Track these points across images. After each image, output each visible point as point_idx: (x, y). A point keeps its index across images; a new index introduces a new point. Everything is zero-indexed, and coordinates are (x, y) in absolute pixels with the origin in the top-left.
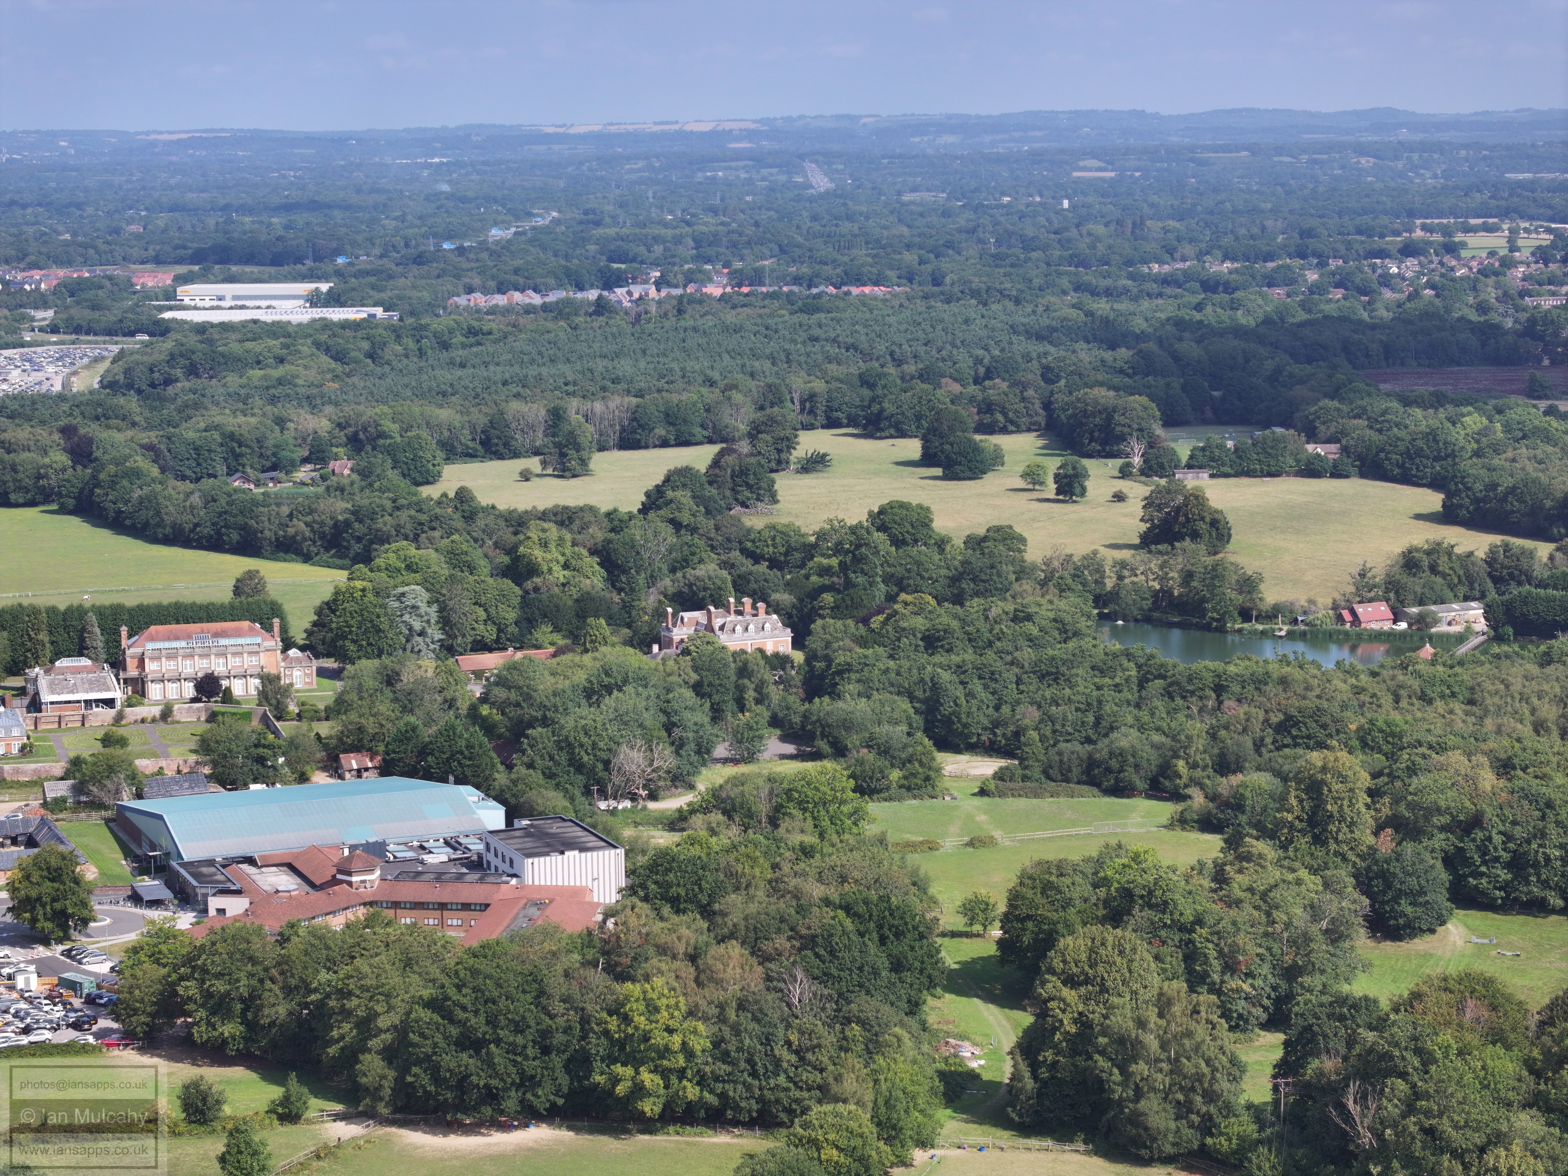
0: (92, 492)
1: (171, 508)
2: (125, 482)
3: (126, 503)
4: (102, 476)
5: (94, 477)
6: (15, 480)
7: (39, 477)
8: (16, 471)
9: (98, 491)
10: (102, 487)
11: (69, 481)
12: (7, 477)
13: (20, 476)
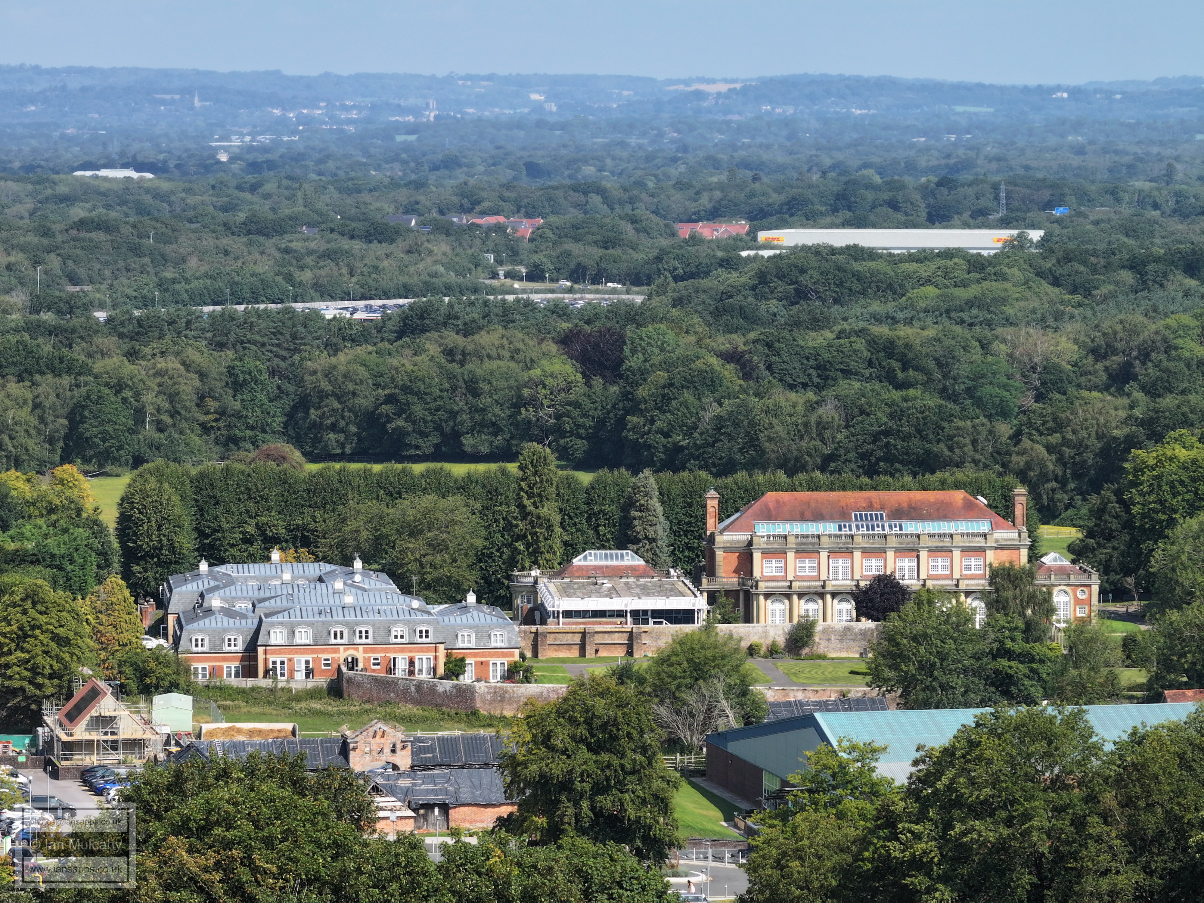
0: (621, 422)
1: (779, 428)
2: (688, 396)
3: (689, 432)
4: (642, 392)
5: (626, 396)
6: (474, 410)
7: (519, 403)
8: (476, 393)
9: (633, 419)
10: (641, 413)
11: (577, 405)
12: (461, 404)
13: (485, 401)
